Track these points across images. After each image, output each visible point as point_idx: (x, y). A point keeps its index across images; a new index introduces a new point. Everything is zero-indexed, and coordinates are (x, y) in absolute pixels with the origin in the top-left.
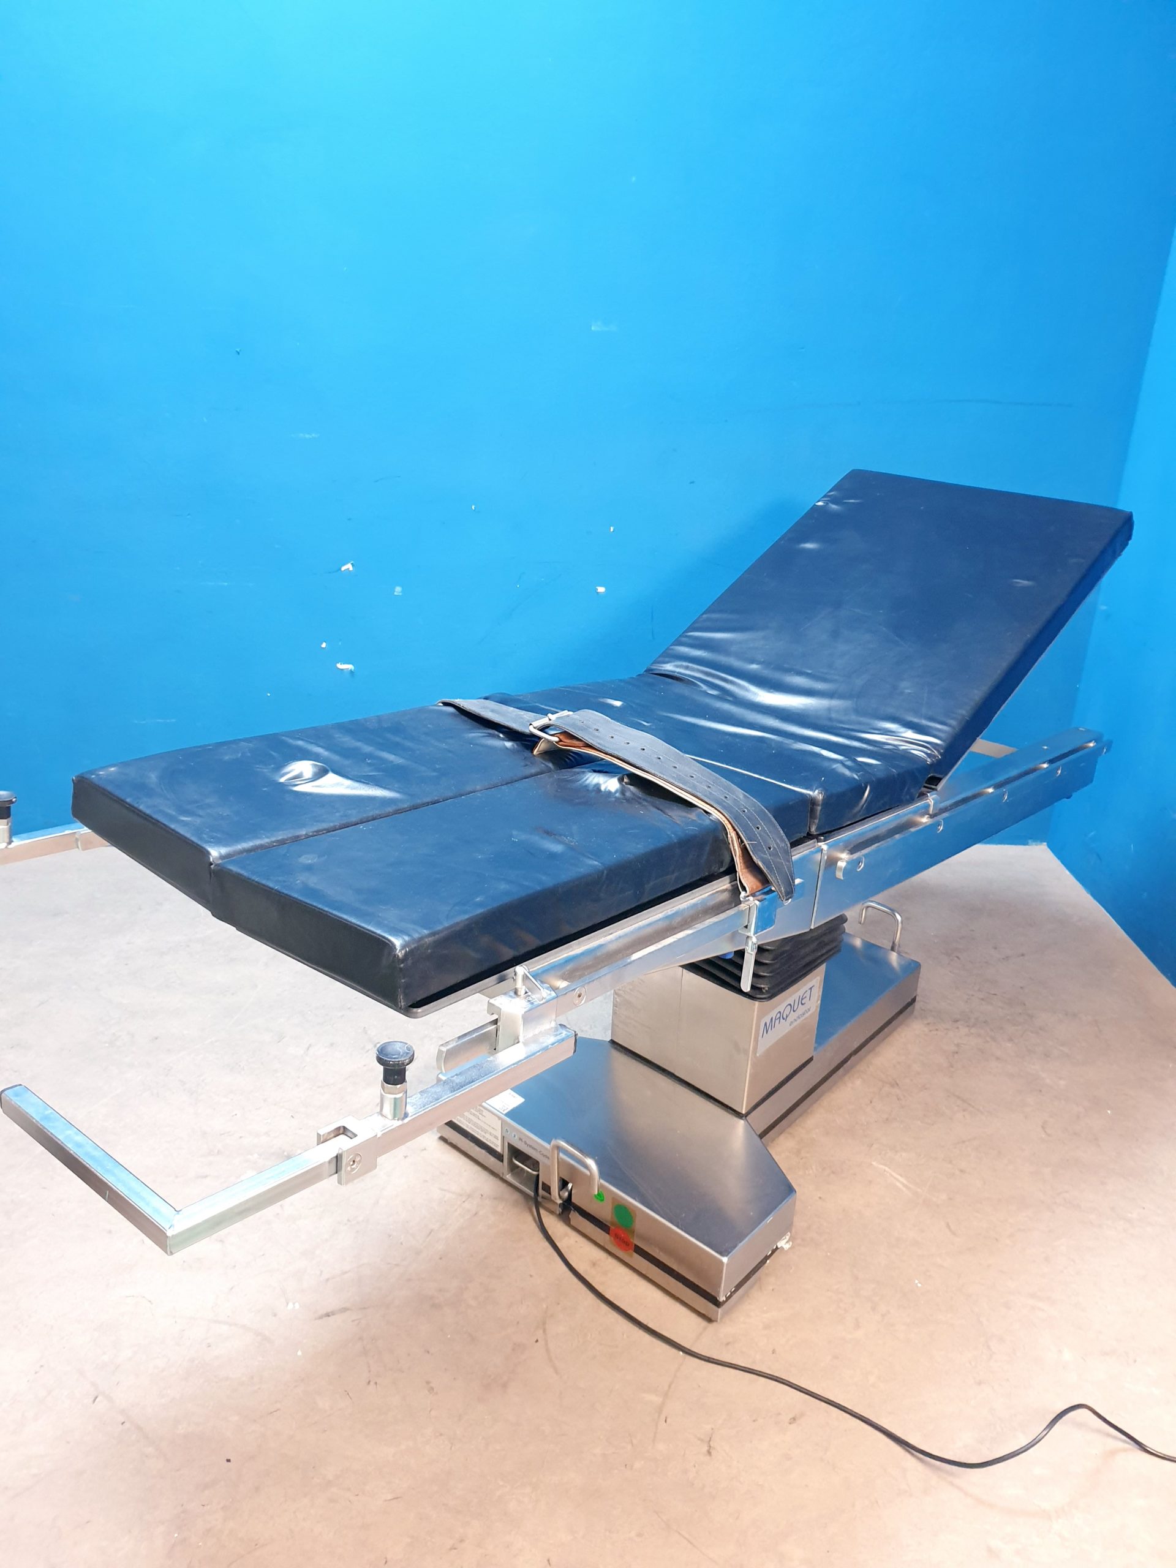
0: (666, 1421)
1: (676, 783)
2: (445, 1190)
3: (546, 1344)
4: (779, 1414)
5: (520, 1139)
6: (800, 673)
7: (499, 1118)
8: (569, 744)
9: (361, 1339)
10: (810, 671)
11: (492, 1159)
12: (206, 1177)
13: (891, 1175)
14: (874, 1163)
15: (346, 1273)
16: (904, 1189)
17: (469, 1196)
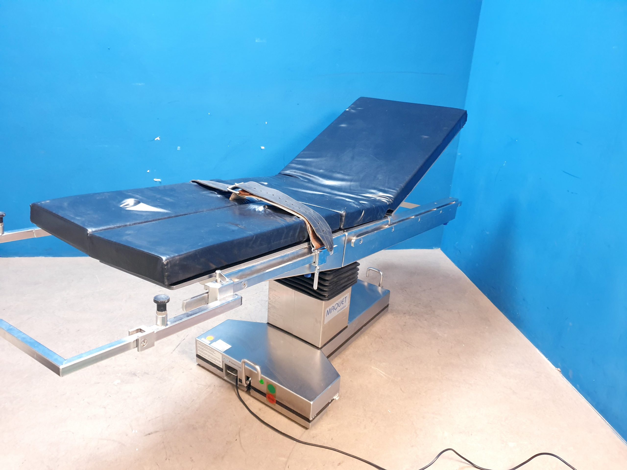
0: (288, 468)
1: (286, 207)
2: (199, 384)
3: (240, 441)
4: (334, 462)
5: (230, 361)
6: (339, 173)
7: (221, 354)
8: (243, 194)
9: (163, 442)
10: (343, 172)
11: (219, 371)
12: (99, 383)
13: (379, 371)
14: (372, 367)
15: (157, 417)
16: (384, 376)
17: (209, 386)
